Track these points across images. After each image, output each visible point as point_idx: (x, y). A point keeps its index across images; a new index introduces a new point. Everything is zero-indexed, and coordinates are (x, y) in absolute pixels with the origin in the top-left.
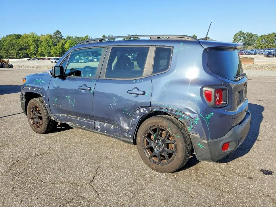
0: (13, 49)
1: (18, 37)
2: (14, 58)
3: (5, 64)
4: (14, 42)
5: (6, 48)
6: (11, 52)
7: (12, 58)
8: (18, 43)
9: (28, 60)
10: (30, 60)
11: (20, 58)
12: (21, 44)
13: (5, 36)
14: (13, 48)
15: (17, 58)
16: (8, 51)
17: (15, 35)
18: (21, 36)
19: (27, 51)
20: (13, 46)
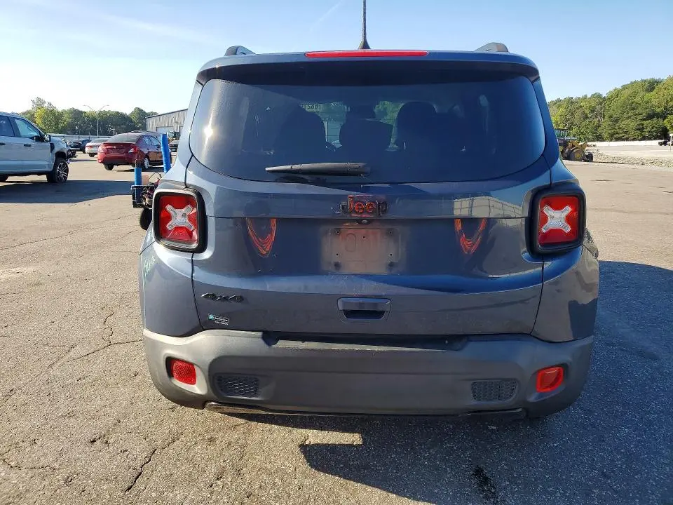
0: (629, 117)
1: (652, 85)
2: (627, 139)
3: (577, 152)
4: (637, 99)
5: (615, 116)
6: (623, 124)
7: (623, 140)
8: (647, 102)
9: (660, 144)
10: (665, 143)
11: (644, 138)
12: (653, 103)
13: (619, 87)
14: (630, 114)
15: (634, 140)
16: (617, 121)
17: (645, 81)
18: (658, 82)
19: (666, 121)
20: (634, 109)
